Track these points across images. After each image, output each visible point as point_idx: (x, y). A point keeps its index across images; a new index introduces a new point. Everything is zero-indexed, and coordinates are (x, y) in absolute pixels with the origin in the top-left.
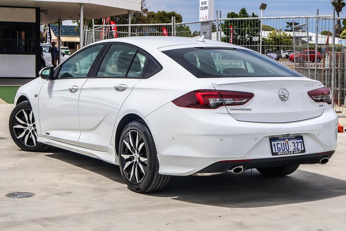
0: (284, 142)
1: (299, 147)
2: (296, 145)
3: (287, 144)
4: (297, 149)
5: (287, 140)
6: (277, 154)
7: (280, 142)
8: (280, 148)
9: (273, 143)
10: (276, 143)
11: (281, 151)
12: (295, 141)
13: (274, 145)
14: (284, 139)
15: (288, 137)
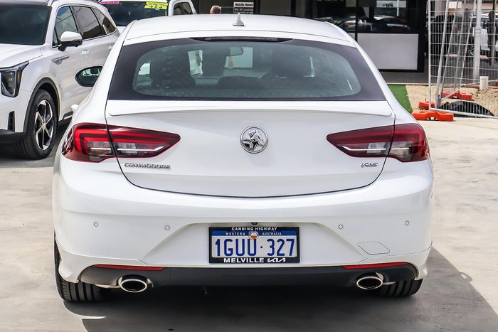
0: (246, 238)
1: (286, 251)
2: (277, 246)
3: (252, 242)
4: (278, 254)
5: (254, 234)
6: (220, 261)
7: (234, 238)
8: (231, 250)
9: (215, 238)
10: (222, 239)
11: (234, 255)
12: (276, 238)
13: (218, 242)
14: (247, 233)
15: (258, 228)
